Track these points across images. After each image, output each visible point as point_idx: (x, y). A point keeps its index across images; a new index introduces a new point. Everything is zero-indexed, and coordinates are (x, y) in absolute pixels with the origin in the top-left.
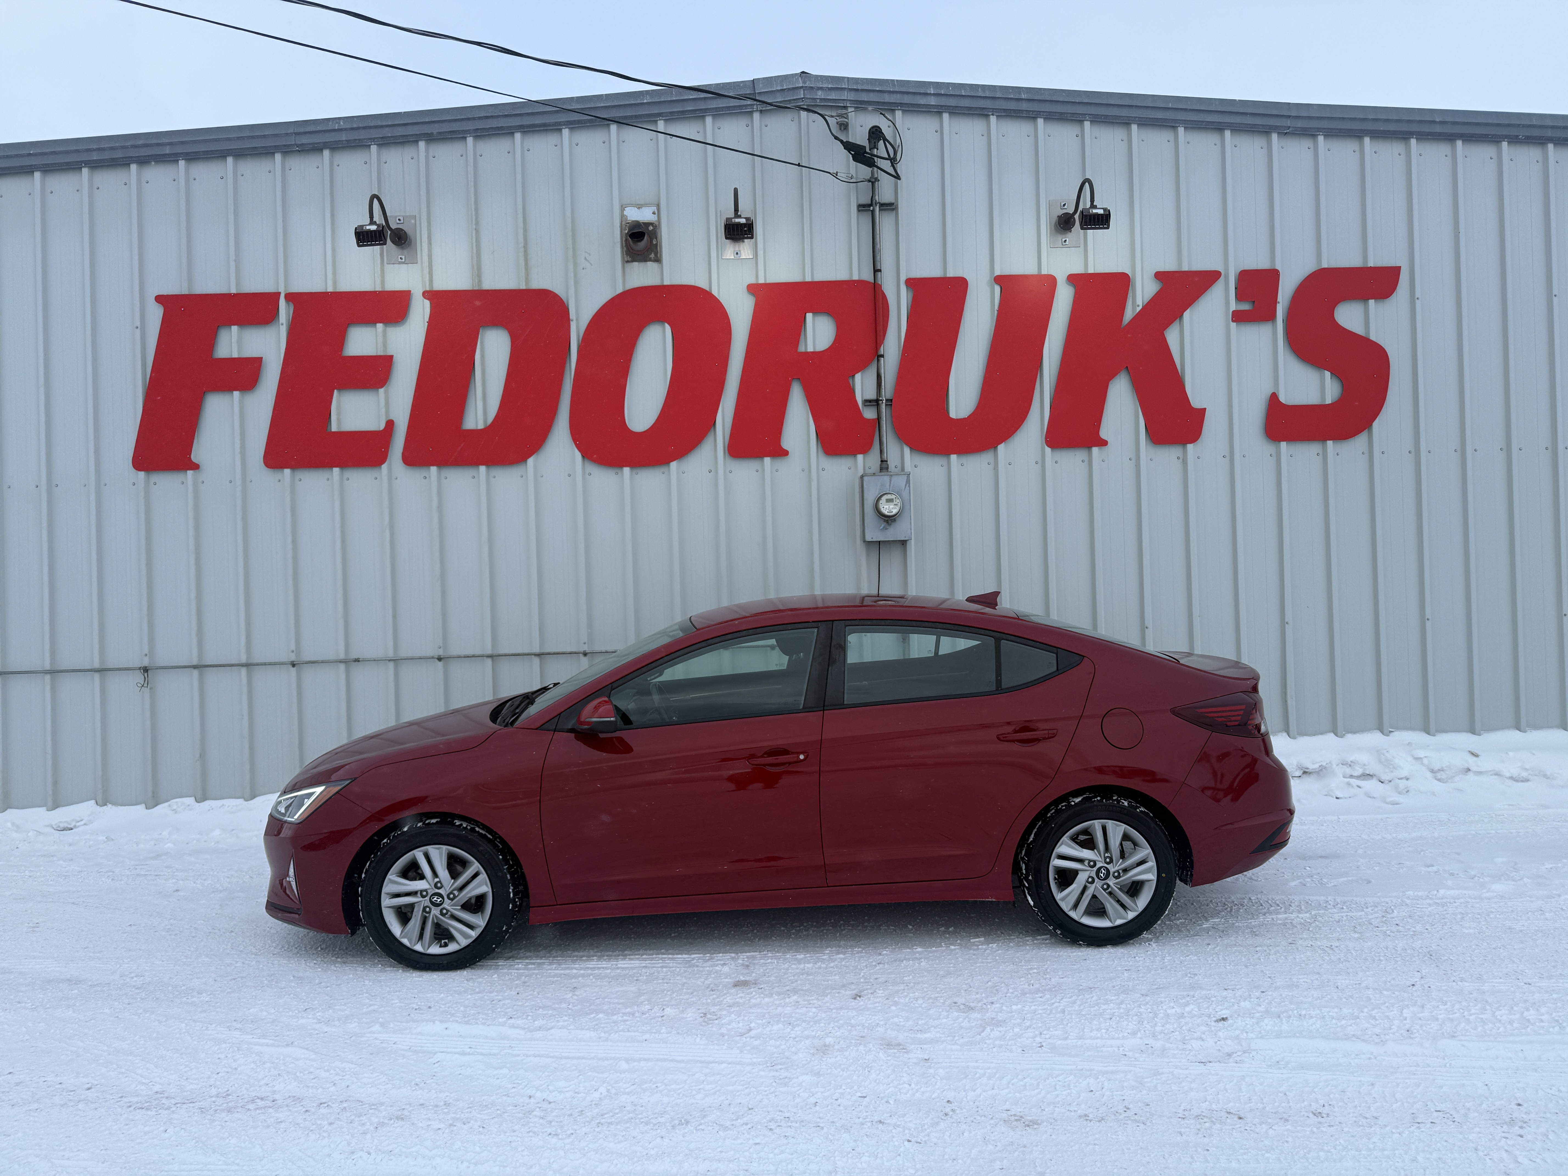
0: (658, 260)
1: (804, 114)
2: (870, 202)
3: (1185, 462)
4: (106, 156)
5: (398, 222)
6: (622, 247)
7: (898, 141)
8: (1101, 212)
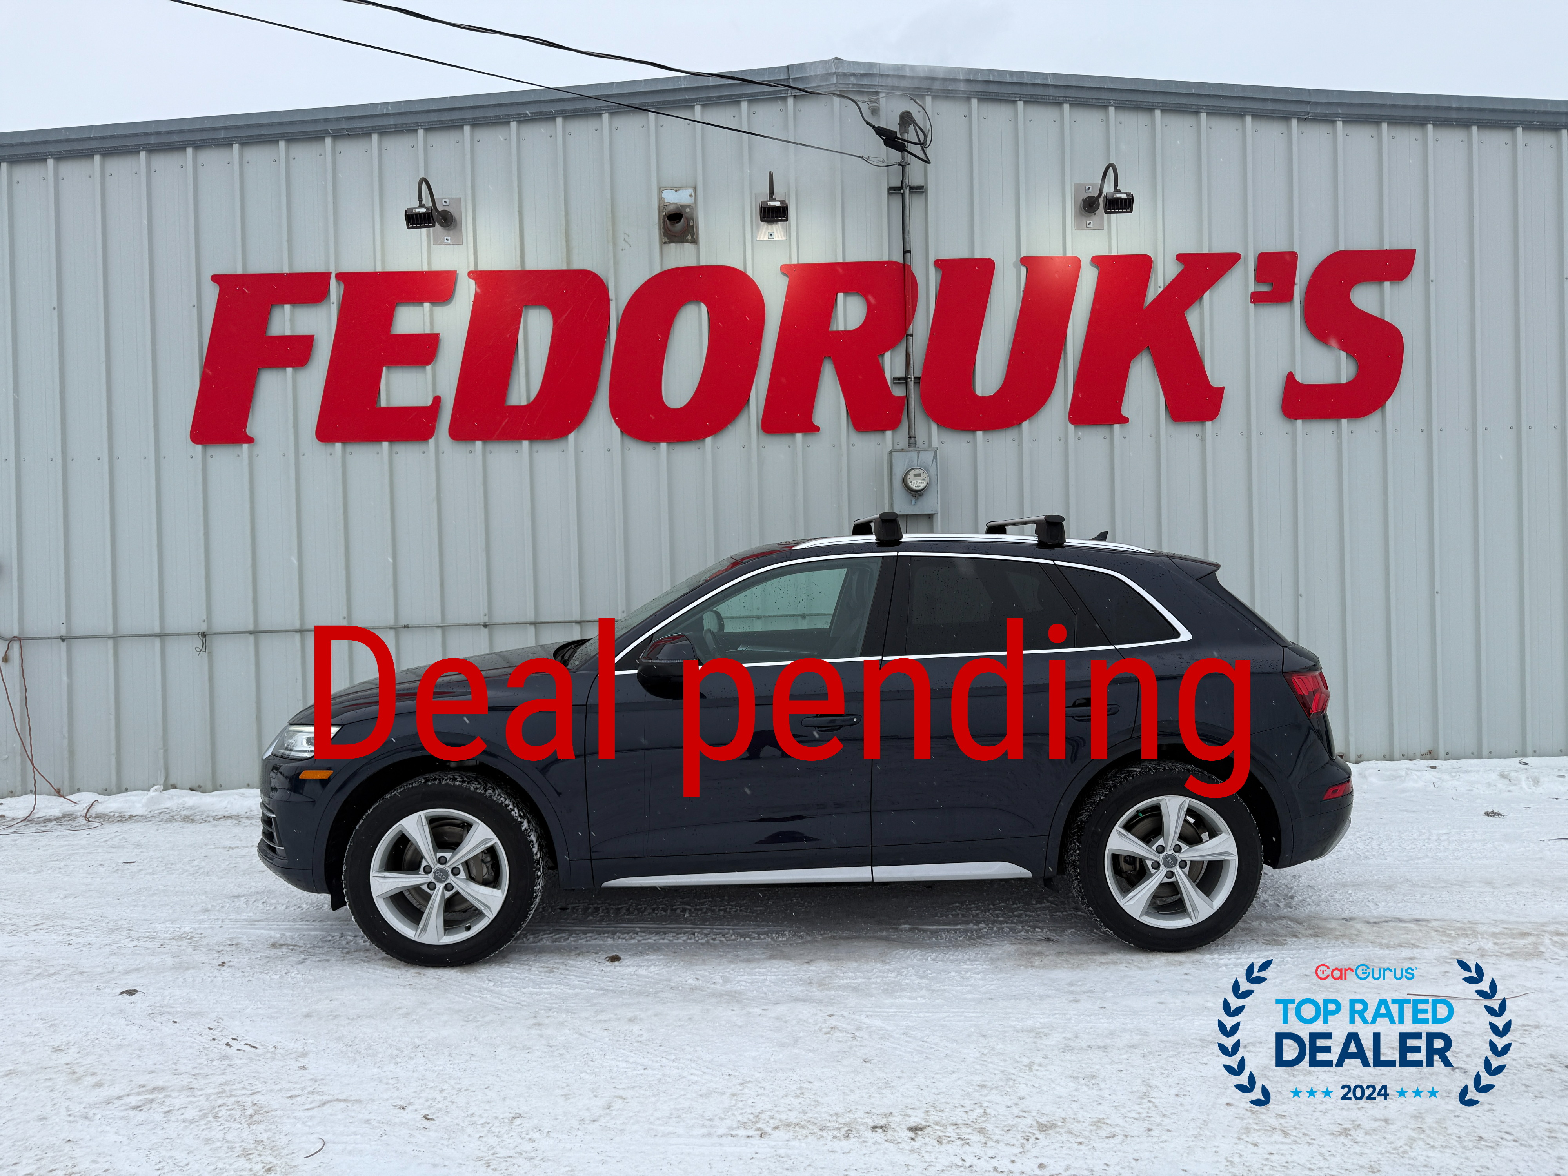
0: (695, 241)
1: (836, 100)
2: (900, 185)
3: (1203, 440)
4: (163, 139)
5: (444, 204)
6: (660, 229)
7: (928, 126)
8: (1124, 196)
